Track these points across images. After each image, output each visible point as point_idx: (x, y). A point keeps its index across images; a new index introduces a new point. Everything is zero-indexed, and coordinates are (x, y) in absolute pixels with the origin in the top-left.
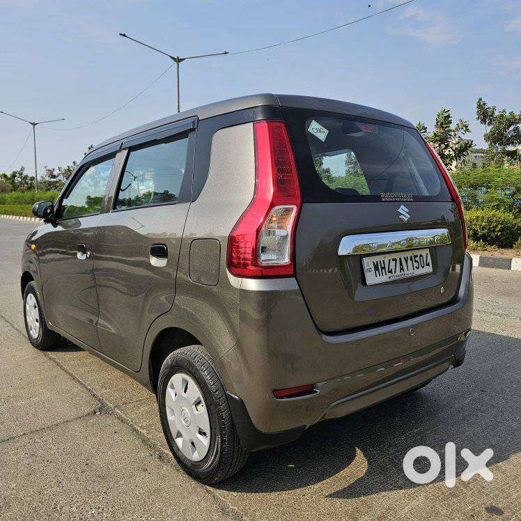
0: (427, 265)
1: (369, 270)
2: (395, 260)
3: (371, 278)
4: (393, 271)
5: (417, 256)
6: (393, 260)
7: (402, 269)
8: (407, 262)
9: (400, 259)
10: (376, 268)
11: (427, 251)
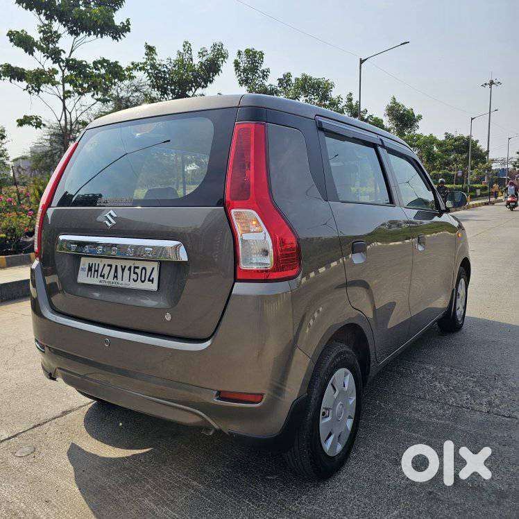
0: (149, 280)
1: (83, 269)
2: (111, 266)
3: (83, 278)
4: (106, 276)
5: (138, 268)
6: (108, 265)
7: (115, 277)
8: (123, 270)
9: (116, 266)
10: (90, 269)
11: (156, 265)
